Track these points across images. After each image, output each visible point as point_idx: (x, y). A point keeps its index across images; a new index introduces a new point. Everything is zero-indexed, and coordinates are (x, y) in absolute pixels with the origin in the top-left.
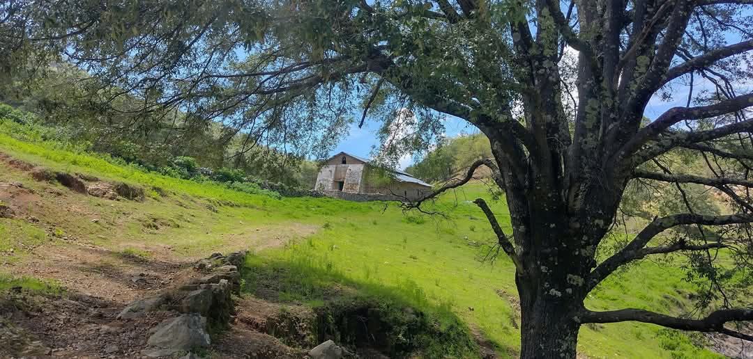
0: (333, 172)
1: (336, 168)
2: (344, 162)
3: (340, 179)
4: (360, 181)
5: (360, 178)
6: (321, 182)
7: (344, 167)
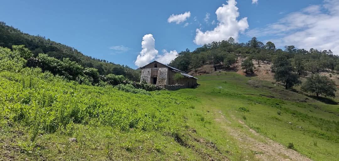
0: (150, 72)
1: (152, 70)
2: (156, 67)
3: (154, 76)
4: (166, 77)
5: (167, 76)
6: (144, 78)
7: (157, 69)
